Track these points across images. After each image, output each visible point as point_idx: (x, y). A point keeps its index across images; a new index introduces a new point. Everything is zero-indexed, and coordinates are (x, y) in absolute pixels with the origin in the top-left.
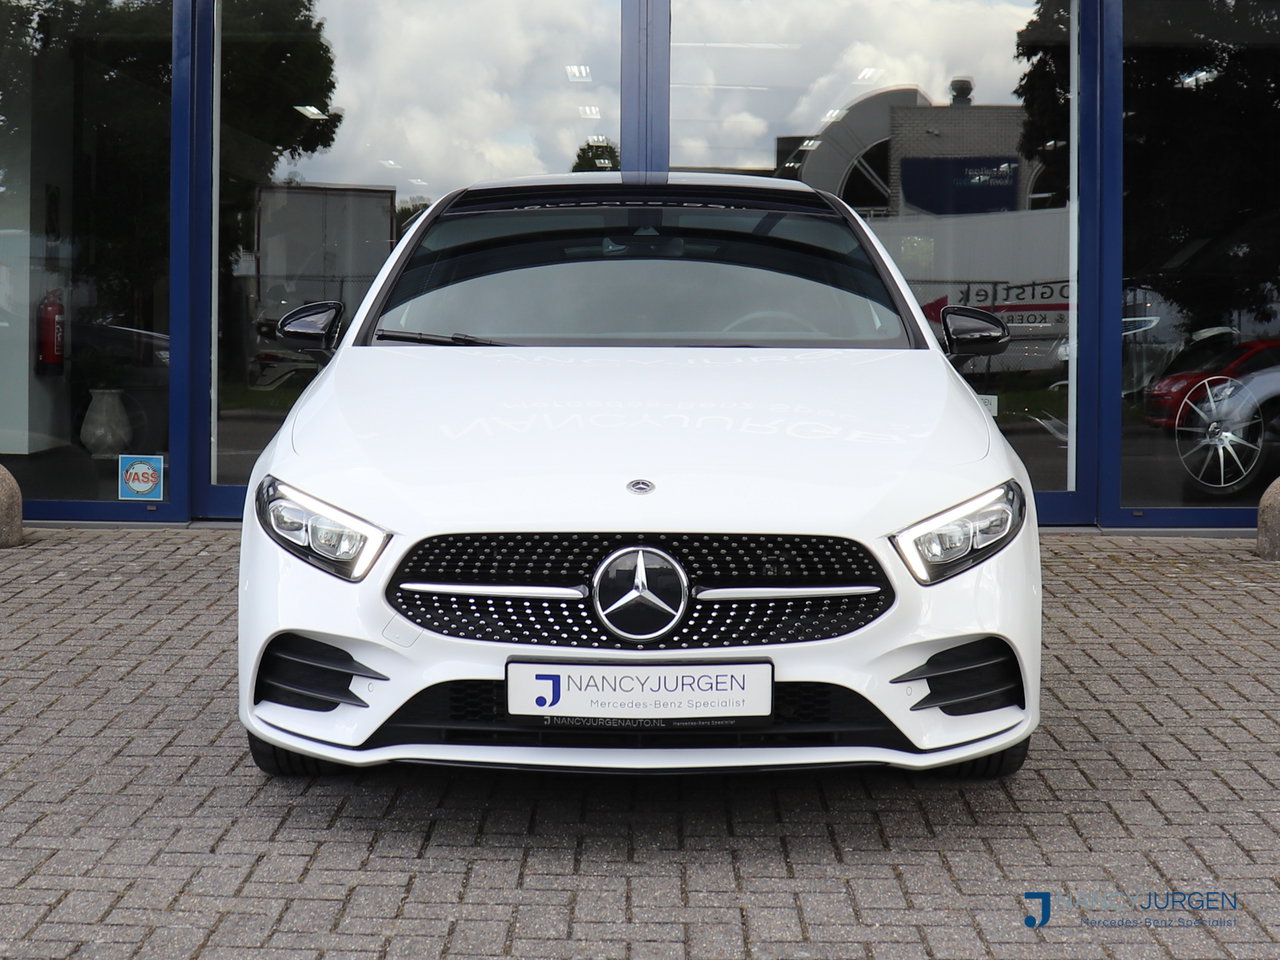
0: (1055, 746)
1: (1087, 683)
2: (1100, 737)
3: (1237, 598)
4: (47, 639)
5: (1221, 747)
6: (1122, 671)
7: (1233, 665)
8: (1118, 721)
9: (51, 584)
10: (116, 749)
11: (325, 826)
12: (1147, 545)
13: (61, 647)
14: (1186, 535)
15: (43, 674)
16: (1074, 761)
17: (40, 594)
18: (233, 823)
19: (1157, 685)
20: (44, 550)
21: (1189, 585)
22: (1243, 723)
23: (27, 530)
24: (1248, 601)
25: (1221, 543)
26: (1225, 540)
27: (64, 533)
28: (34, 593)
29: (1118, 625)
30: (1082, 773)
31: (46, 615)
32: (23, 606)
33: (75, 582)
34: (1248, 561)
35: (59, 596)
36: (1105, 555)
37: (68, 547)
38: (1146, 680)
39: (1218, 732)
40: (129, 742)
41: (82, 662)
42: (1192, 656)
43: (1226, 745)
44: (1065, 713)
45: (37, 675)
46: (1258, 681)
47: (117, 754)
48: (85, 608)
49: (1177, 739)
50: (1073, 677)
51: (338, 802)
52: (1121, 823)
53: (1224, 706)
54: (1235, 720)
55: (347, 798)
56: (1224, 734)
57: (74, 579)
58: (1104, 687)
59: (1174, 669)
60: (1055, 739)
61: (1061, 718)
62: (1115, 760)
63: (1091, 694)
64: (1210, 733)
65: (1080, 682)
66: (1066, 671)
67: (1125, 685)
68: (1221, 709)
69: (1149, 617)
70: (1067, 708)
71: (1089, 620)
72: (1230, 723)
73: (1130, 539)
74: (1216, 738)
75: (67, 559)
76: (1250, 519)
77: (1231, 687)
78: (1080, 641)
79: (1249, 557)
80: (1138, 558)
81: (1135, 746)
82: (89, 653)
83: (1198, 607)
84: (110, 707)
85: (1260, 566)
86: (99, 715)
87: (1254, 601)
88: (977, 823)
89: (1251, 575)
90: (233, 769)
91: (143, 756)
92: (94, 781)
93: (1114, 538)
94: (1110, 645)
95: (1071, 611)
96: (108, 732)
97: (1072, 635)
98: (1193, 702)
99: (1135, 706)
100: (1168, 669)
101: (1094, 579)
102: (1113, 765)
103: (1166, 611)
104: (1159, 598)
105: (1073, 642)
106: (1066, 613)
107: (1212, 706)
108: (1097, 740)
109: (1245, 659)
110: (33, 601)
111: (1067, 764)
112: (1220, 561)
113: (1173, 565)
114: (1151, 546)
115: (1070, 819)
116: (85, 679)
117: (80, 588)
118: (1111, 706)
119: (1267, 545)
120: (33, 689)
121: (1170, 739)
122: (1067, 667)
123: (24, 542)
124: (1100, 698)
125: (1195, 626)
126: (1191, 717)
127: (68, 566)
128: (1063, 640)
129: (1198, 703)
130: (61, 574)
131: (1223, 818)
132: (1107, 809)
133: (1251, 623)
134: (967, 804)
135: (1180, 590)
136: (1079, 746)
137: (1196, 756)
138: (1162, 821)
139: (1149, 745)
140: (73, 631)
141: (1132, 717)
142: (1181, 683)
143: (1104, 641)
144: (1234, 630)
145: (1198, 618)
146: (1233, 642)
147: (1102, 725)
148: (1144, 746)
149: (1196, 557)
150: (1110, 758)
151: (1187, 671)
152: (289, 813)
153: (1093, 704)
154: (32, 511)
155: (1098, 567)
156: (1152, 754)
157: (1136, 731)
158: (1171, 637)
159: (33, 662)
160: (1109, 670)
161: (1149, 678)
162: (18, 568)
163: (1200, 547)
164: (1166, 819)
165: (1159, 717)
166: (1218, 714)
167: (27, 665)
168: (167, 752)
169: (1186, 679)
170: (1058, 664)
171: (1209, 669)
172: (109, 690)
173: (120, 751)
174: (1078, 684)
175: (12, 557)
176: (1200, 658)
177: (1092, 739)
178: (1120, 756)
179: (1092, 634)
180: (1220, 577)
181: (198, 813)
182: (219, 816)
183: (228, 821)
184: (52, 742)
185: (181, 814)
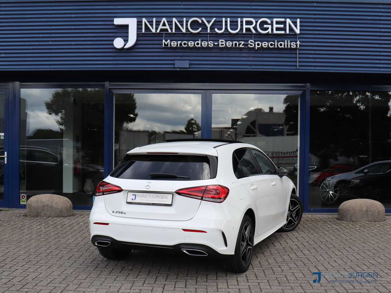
0: (296, 267)
1: (303, 251)
2: (306, 265)
3: (334, 230)
4: (80, 239)
5: (332, 267)
6: (310, 248)
7: (334, 247)
8: (310, 261)
9: (79, 226)
10: (96, 266)
11: (141, 286)
12: (314, 217)
13: (83, 241)
14: (322, 214)
15: (79, 248)
16: (300, 270)
17: (77, 228)
18: (122, 285)
19: (317, 252)
20: (77, 217)
21: (323, 227)
22: (336, 261)
23: (74, 212)
24: (336, 231)
25: (330, 216)
26: (331, 216)
27: (82, 213)
28: (76, 228)
29: (309, 237)
30: (303, 273)
31: (79, 233)
32: (74, 231)
33: (85, 225)
34: (336, 221)
35: (81, 228)
36: (305, 219)
37: (82, 216)
38: (315, 250)
39: (331, 263)
41: (87, 245)
42: (325, 245)
43: (333, 267)
44: (298, 259)
45: (78, 248)
46: (339, 251)
48: (87, 231)
49: (323, 265)
50: (299, 250)
51: (144, 280)
52: (311, 286)
53: (332, 257)
54: (335, 260)
56: (332, 264)
57: (84, 224)
58: (306, 252)
59: (321, 248)
60: (296, 265)
61: (297, 260)
62: (309, 270)
63: (303, 254)
64: (329, 264)
65: (301, 251)
66: (298, 248)
67: (311, 252)
68: (332, 258)
69: (315, 235)
70: (298, 257)
71: (302, 235)
72: (334, 261)
73: (310, 215)
74: (331, 265)
75: (83, 219)
76: (336, 211)
77: (333, 252)
79: (336, 220)
80: (312, 220)
81: (314, 267)
82: (88, 243)
83: (326, 232)
84: (94, 256)
85: (338, 222)
86: (92, 258)
87: (338, 231)
89: (337, 224)
90: (121, 271)
91: (102, 268)
93: (307, 215)
94: (307, 242)
95: (298, 233)
96: (94, 262)
97: (299, 239)
98: (326, 256)
99: (313, 257)
100: (320, 248)
101: (303, 225)
102: (309, 271)
103: (319, 233)
104: (317, 230)
105: (299, 241)
106: (297, 234)
107: (329, 257)
108: (305, 265)
109: (336, 245)
110: (76, 230)
111: (299, 271)
112: (330, 221)
113: (320, 222)
114: (315, 217)
115: (300, 285)
116: (88, 249)
117: (86, 227)
118: (308, 257)
119: (340, 217)
120: (77, 251)
121: (321, 265)
122: (298, 247)
123: (73, 215)
124: (306, 255)
125: (325, 237)
126: (325, 260)
127: (83, 221)
128: (297, 240)
129: (327, 256)
130: (81, 223)
131: (333, 285)
132: (308, 282)
133: (337, 236)
135: (321, 228)
136: (301, 267)
137: (327, 269)
138: (320, 285)
139: (316, 266)
140: (85, 237)
141: (313, 260)
142: (323, 251)
143: (306, 241)
144: (333, 238)
145: (326, 235)
146: (333, 241)
147: (306, 261)
148: (315, 267)
149: (325, 220)
150: (308, 269)
151: (324, 248)
152: (134, 282)
153: (304, 256)
154: (75, 208)
155: (304, 222)
156: (317, 269)
157: (314, 263)
158: (320, 240)
159: (77, 245)
160: (307, 248)
161: (316, 250)
162: (72, 221)
163: (325, 217)
164: (321, 285)
165: (318, 260)
166: (331, 259)
167: (76, 246)
168: (107, 267)
169: (324, 250)
170: (296, 246)
171: (329, 248)
172: (93, 252)
174: (300, 251)
175: (71, 219)
176: (326, 245)
177: (304, 265)
178: (310, 269)
179: (303, 239)
180: (330, 225)
181: (114, 282)
182: (119, 283)
183: (121, 284)
184: (82, 265)
185: (111, 282)
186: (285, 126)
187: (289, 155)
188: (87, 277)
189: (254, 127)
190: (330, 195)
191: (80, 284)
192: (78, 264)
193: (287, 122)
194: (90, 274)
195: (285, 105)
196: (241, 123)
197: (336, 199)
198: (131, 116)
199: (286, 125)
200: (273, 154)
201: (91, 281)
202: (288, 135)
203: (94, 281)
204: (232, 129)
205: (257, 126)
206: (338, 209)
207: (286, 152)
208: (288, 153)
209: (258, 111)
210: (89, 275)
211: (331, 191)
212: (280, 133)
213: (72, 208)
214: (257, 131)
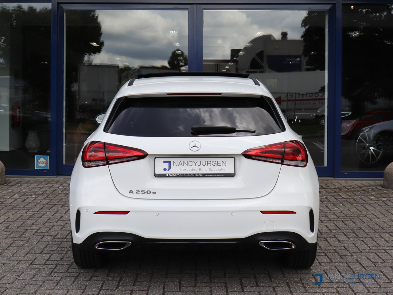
0: (329, 261)
1: (336, 236)
2: (343, 257)
3: (379, 203)
4: (11, 219)
5: (382, 261)
6: (347, 231)
7: (381, 229)
8: (348, 251)
9: (13, 199)
10: (31, 262)
12: (349, 184)
13: (15, 223)
14: (361, 180)
15: (9, 233)
16: (335, 267)
17: (10, 202)
18: (68, 292)
19: (358, 237)
20: (12, 186)
21: (364, 199)
22: (388, 251)
23: (7, 179)
24: (383, 204)
25: (372, 183)
26: (373, 182)
27: (19, 179)
28: (8, 202)
29: (344, 214)
30: (339, 271)
31: (11, 210)
32: (5, 206)
33: (21, 198)
34: (381, 190)
35: (16, 203)
36: (337, 187)
37: (19, 185)
38: (354, 235)
39: (380, 255)
40: (35, 259)
41: (22, 228)
42: (368, 225)
43: (383, 260)
44: (330, 248)
45: (7, 233)
46: (390, 235)
47: (31, 264)
48: (23, 207)
49: (368, 258)
50: (332, 233)
51: (101, 283)
52: (353, 291)
53: (381, 244)
54: (385, 250)
55: (104, 282)
56: (382, 255)
57: (20, 197)
58: (342, 237)
59: (363, 231)
60: (329, 258)
61: (330, 250)
62: (349, 266)
63: (338, 240)
64: (378, 255)
65: (334, 235)
66: (329, 231)
67: (348, 236)
68: (380, 246)
69: (353, 211)
70: (331, 245)
71: (334, 212)
72: (384, 251)
73: (344, 181)
74: (380, 257)
75: (19, 189)
76: (381, 175)
77: (382, 237)
78: (332, 220)
79: (381, 188)
80: (347, 189)
81: (355, 261)
82: (24, 224)
83: (368, 207)
84: (30, 245)
85: (385, 191)
86: (26, 248)
87: (385, 204)
88: (306, 292)
89: (383, 195)
90: (68, 270)
91: (39, 264)
92: (23, 274)
93: (339, 181)
94: (342, 221)
95: (328, 208)
96: (28, 255)
97: (330, 217)
98: (371, 243)
99: (353, 245)
100: (361, 230)
101: (335, 196)
102: (348, 268)
103: (358, 208)
104: (355, 204)
105: (330, 220)
106: (327, 209)
107: (377, 245)
108: (342, 258)
109: (385, 226)
110: (7, 205)
111: (333, 268)
112: (372, 190)
113: (358, 191)
114: (351, 184)
115: (337, 290)
116: (22, 234)
117: (22, 200)
118: (345, 245)
119: (387, 185)
120: (6, 238)
121: (365, 258)
122: (329, 230)
123: (6, 183)
124: (341, 242)
125: (368, 214)
126: (371, 249)
127: (19, 192)
128: (327, 219)
129: (372, 243)
130: (17, 195)
131: (386, 290)
132: (348, 286)
133: (385, 213)
134: (303, 284)
135: (361, 200)
136: (337, 260)
137: (374, 264)
138: (367, 291)
139: (359, 260)
140: (19, 216)
141: (352, 249)
142: (366, 236)
143: (340, 220)
144: (380, 215)
145: (368, 211)
146: (380, 220)
147: (343, 252)
148: (357, 260)
149: (365, 188)
150: (347, 265)
151: (367, 231)
152: (85, 288)
153: (339, 244)
154: (9, 172)
155: (335, 192)
156: (360, 264)
157: (354, 255)
158: (361, 218)
159: (6, 228)
160: (343, 231)
161: (356, 234)
162: (4, 192)
163: (366, 184)
164: (368, 290)
165: (360, 249)
166: (379, 248)
167: (4, 229)
168: (47, 263)
169: (367, 234)
170: (326, 228)
171: (374, 230)
172: (29, 239)
173: (32, 263)
174: (333, 236)
175: (2, 189)
176: (371, 226)
177: (340, 258)
178: (350, 264)
179: (336, 217)
180: (373, 195)
181: (56, 288)
182: (63, 289)
183: (66, 291)
184: (10, 259)
185: (50, 288)
186: (303, 58)
187: (308, 98)
188: (16, 279)
189: (262, 59)
190: (370, 153)
191: (4, 291)
192: (5, 258)
193: (306, 52)
194: (21, 274)
195: (304, 29)
196: (244, 54)
197: (379, 157)
198: (94, 45)
199: (305, 56)
200: (287, 96)
201: (22, 285)
202: (307, 70)
203: (26, 285)
204: (232, 62)
205: (265, 59)
206: (383, 173)
207: (304, 92)
208: (308, 95)
209: (267, 39)
210: (19, 276)
211: (372, 146)
212: (297, 68)
213: (4, 173)
214: (265, 65)
